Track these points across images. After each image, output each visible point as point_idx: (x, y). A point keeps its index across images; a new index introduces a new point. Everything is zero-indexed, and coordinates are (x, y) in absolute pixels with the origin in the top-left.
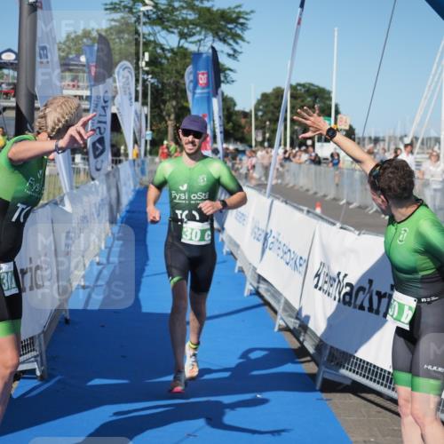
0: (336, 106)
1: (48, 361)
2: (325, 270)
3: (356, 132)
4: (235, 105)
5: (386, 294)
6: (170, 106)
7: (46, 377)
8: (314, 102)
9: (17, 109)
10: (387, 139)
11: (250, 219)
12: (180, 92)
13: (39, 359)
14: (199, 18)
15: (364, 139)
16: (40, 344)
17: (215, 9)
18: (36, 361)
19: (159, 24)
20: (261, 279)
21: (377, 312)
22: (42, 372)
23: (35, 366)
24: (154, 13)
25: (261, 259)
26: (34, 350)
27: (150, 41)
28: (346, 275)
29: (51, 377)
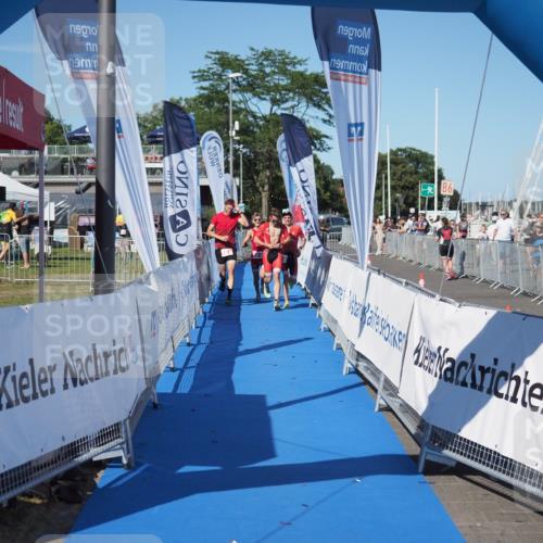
0: (439, 171)
1: (134, 448)
2: (426, 344)
3: (462, 197)
4: (332, 173)
5: (489, 368)
6: (263, 177)
7: (133, 465)
8: (417, 167)
9: (97, 184)
10: (495, 204)
11: (348, 294)
12: (273, 162)
13: (125, 446)
14: (292, 83)
15: (471, 204)
16: (126, 431)
17: (308, 73)
18: (123, 449)
19: (251, 91)
20: (360, 356)
21: (481, 389)
22: (129, 459)
23: (121, 453)
24: (244, 79)
25: (359, 335)
26: (119, 437)
27: (241, 109)
28: (447, 350)
29: (138, 465)
